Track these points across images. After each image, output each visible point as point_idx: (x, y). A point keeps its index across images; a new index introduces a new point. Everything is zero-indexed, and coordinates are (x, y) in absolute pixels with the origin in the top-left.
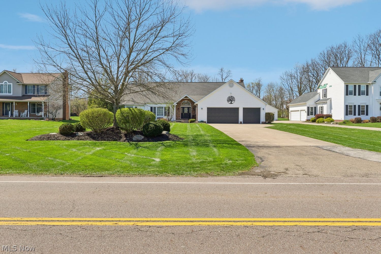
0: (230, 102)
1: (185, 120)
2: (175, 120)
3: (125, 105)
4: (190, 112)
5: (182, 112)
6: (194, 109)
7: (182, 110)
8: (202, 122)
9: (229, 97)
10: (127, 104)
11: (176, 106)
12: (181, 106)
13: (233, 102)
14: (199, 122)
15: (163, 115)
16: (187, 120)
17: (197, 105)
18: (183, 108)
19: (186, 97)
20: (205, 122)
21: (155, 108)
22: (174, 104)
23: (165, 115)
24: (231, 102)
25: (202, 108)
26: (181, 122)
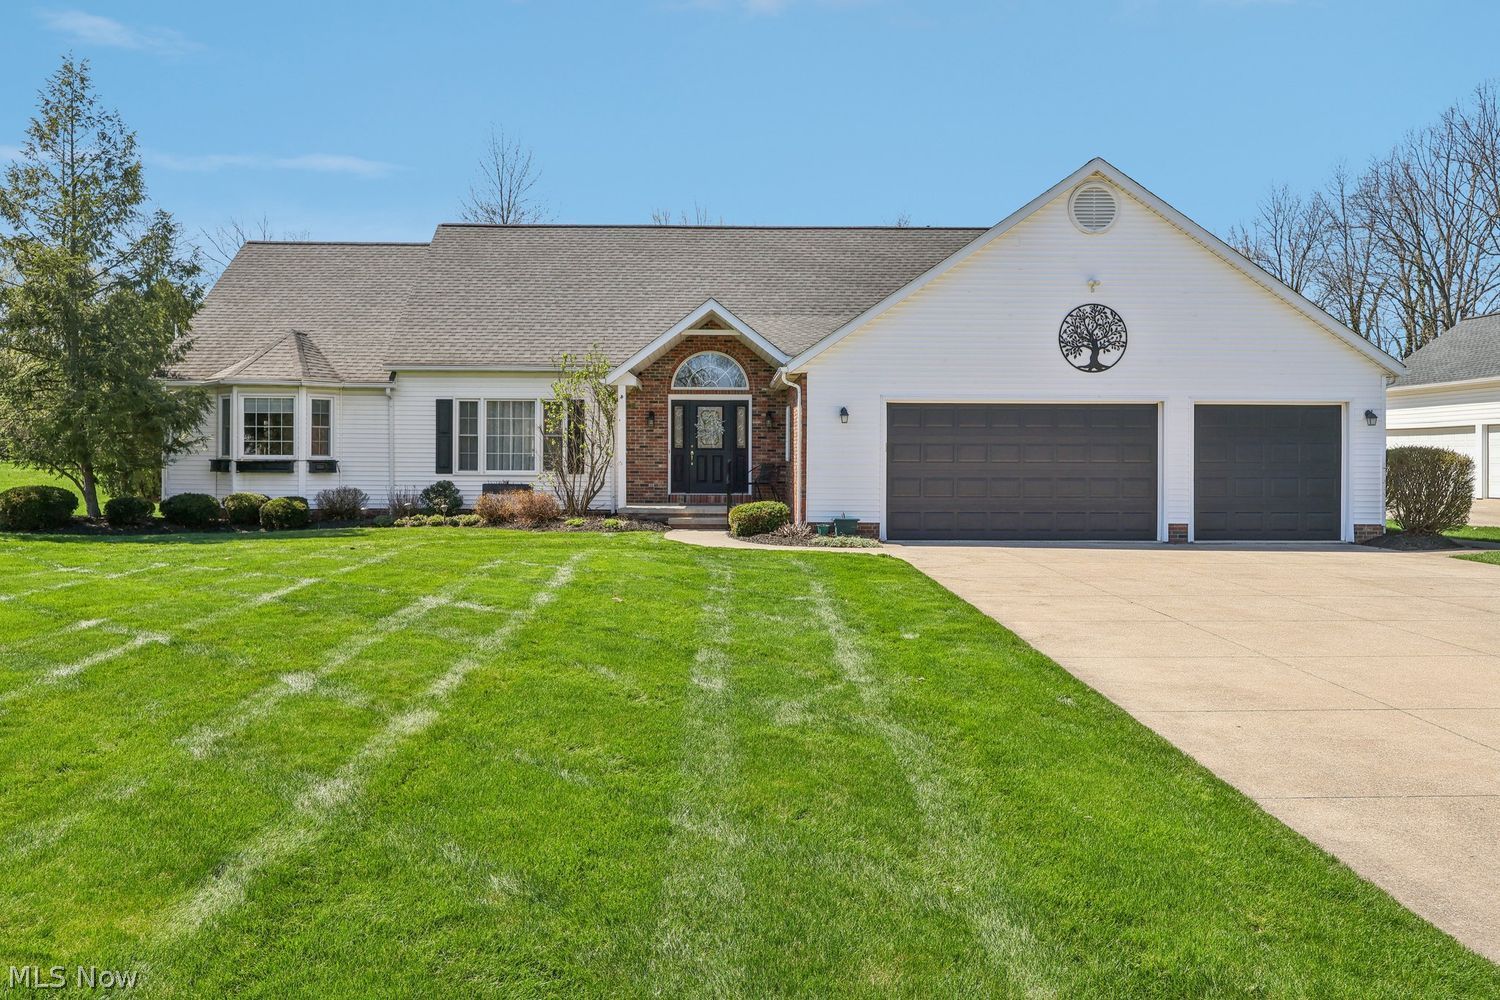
0: (1087, 353)
1: (704, 502)
2: (622, 503)
3: (230, 387)
4: (741, 442)
5: (679, 442)
6: (769, 414)
7: (679, 427)
8: (847, 527)
9: (1076, 317)
10: (243, 378)
11: (632, 393)
12: (672, 397)
13: (1114, 354)
14: (815, 528)
15: (530, 465)
16: (717, 502)
17: (801, 379)
18: (690, 410)
19: (711, 322)
20: (868, 531)
21: (469, 408)
22: (610, 380)
23: (547, 466)
24: (1094, 357)
25: (844, 412)
26: (671, 520)
